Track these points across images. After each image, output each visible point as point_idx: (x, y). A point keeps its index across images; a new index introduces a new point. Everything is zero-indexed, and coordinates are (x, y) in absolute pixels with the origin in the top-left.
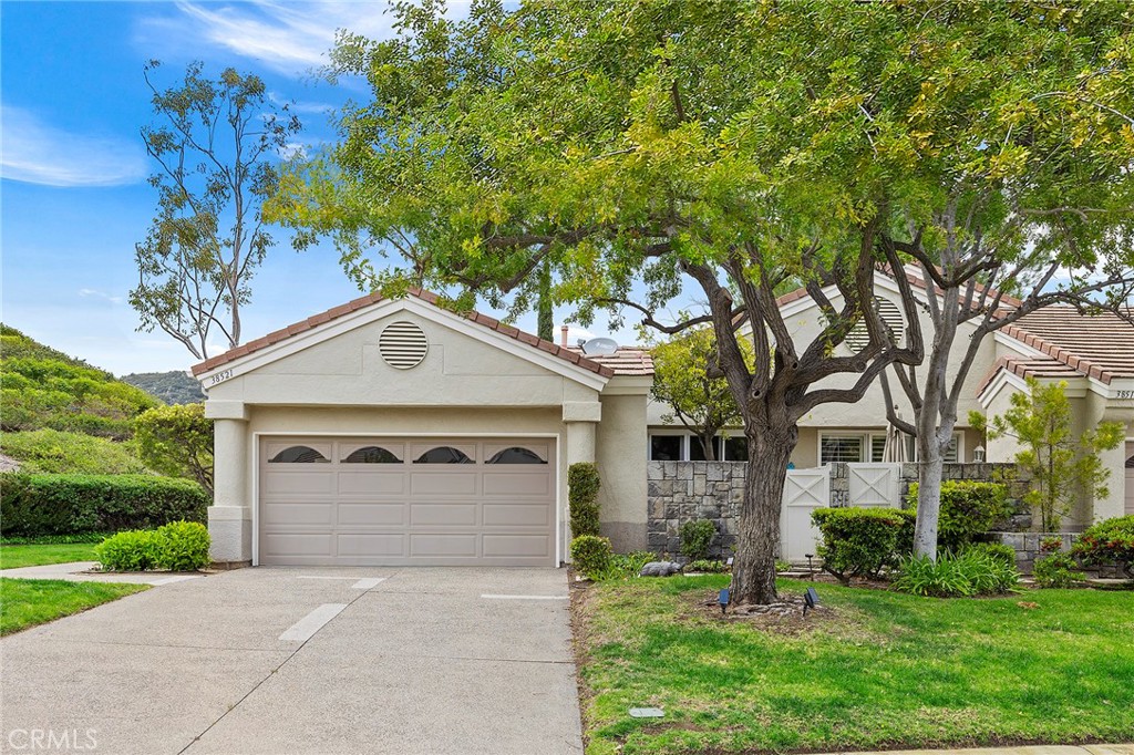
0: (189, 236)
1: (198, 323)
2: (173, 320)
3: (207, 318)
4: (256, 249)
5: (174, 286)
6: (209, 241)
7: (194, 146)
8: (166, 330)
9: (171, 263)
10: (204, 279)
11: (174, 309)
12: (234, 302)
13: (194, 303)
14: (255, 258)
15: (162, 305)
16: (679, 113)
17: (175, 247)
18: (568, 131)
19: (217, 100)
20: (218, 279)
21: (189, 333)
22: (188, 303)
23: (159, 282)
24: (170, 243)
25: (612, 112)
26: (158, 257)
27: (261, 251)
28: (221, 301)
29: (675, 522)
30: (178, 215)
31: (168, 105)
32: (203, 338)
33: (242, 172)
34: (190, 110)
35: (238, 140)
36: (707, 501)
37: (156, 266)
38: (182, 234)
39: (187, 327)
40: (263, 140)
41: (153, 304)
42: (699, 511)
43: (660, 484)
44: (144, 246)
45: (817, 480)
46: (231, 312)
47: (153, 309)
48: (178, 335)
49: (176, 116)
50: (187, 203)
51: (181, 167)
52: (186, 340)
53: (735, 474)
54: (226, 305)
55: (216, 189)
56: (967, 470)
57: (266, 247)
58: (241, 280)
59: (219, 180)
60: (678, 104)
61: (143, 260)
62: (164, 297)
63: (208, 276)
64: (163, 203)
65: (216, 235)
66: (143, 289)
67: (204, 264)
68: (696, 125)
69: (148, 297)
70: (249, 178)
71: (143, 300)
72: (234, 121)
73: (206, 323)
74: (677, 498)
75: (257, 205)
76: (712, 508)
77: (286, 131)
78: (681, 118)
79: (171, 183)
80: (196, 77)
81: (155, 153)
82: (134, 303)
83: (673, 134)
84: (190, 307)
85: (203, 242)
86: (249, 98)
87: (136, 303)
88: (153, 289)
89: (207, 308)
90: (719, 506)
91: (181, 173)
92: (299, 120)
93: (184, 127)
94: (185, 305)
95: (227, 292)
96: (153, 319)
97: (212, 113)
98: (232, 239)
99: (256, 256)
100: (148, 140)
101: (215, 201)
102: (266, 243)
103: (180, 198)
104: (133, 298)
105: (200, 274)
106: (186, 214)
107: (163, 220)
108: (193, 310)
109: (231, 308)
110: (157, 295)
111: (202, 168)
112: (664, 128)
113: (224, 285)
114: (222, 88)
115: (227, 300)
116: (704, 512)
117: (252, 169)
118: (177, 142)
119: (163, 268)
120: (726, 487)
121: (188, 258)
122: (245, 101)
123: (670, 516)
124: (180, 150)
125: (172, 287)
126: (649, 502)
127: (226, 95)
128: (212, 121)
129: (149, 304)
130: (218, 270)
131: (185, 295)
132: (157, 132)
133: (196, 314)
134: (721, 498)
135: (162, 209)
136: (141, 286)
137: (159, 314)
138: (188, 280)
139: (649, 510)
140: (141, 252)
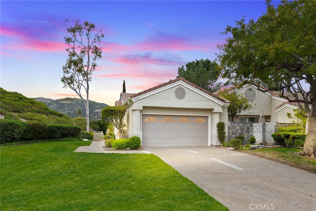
0: (76, 64)
1: (78, 86)
2: (72, 85)
3: (81, 85)
4: (93, 67)
5: (72, 76)
6: (81, 65)
7: (77, 41)
8: (70, 87)
9: (71, 71)
10: (80, 75)
11: (72, 82)
12: (87, 80)
13: (77, 81)
14: (93, 70)
15: (69, 81)
16: (283, 39)
17: (73, 67)
18: (265, 42)
19: (83, 30)
20: (83, 75)
21: (76, 88)
22: (76, 81)
23: (68, 76)
24: (71, 66)
25: (272, 39)
26: (68, 69)
27: (94, 68)
28: (84, 80)
29: (233, 136)
30: (73, 58)
31: (71, 31)
32: (80, 90)
33: (89, 48)
34: (76, 32)
35: (88, 40)
36: (240, 131)
37: (68, 71)
38: (74, 63)
39: (76, 87)
40: (95, 40)
41: (67, 81)
42: (238, 133)
43: (231, 127)
44: (65, 66)
45: (260, 126)
46: (87, 83)
47: (67, 82)
48: (73, 89)
49: (73, 33)
50: (76, 55)
51: (74, 46)
52: (75, 90)
53: (245, 125)
54: (85, 81)
55: (83, 52)
56: (286, 124)
57: (95, 67)
58: (89, 75)
59: (84, 50)
60: (283, 37)
61: (64, 70)
62: (70, 79)
63: (81, 74)
64: (69, 56)
65: (83, 64)
66: (64, 77)
67: (80, 71)
68: (286, 41)
69: (66, 79)
70: (91, 49)
71: (64, 80)
72: (87, 35)
73: (80, 86)
74: (234, 130)
75: (93, 56)
76: (241, 132)
77: (100, 37)
78: (283, 40)
79: (71, 50)
80: (78, 24)
81: (68, 43)
82: (62, 81)
83: (282, 42)
84: (76, 82)
85: (79, 65)
86: (91, 29)
87: (63, 81)
88: (67, 77)
89: (80, 82)
90: (242, 132)
91: (74, 48)
92: (104, 35)
93: (75, 37)
94: (75, 81)
95: (86, 78)
96: (67, 85)
97: (82, 33)
98: (87, 65)
99: (93, 69)
100: (66, 40)
101: (82, 55)
102: (95, 66)
103: (74, 54)
104: (62, 80)
105: (79, 74)
106: (75, 58)
107: (69, 60)
108: (77, 83)
109: (87, 82)
110: (68, 79)
111: (79, 47)
112: (281, 41)
113: (85, 76)
114: (84, 26)
115: (85, 80)
116: (239, 133)
117: (92, 47)
118: (73, 40)
119: (69, 72)
120: (243, 128)
121: (76, 69)
122: (90, 30)
123: (233, 134)
124: (74, 42)
125: (72, 77)
126: (228, 131)
127: (85, 28)
128: (82, 35)
129: (66, 81)
130: (83, 72)
131: (75, 79)
132: (68, 38)
133: (78, 83)
134: (242, 130)
135: (69, 57)
136: (64, 76)
137: (68, 83)
138: (76, 75)
139: (228, 133)
140: (64, 68)
